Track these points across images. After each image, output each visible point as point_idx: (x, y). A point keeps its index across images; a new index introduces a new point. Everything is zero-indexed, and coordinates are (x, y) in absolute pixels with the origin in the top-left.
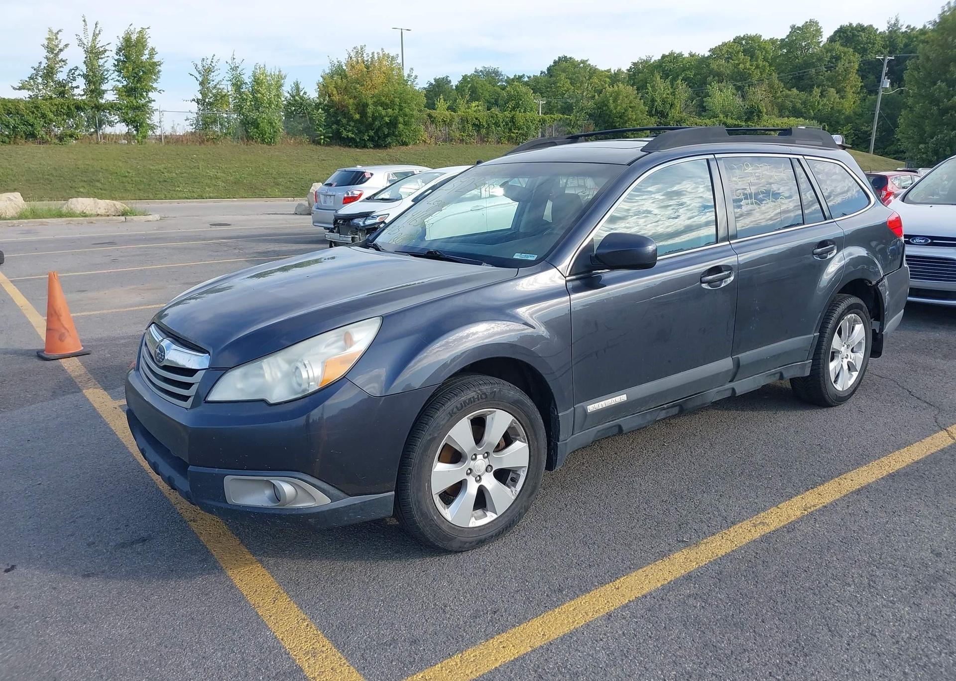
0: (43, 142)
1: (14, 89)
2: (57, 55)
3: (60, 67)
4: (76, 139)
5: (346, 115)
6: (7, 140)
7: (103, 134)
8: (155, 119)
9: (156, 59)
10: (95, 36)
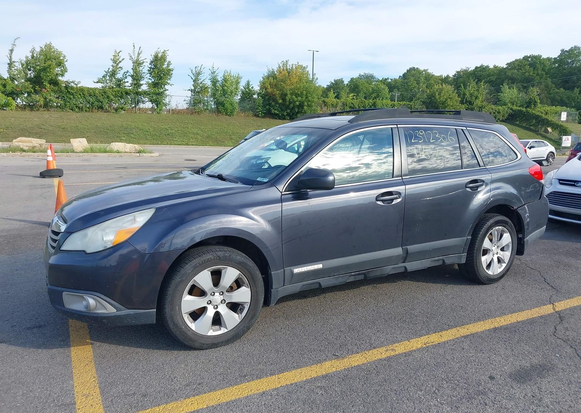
0: (107, 111)
1: (95, 82)
2: (118, 64)
3: (119, 71)
4: (124, 110)
5: (275, 100)
6: (88, 109)
7: (139, 107)
8: (167, 100)
9: (171, 67)
10: (139, 54)
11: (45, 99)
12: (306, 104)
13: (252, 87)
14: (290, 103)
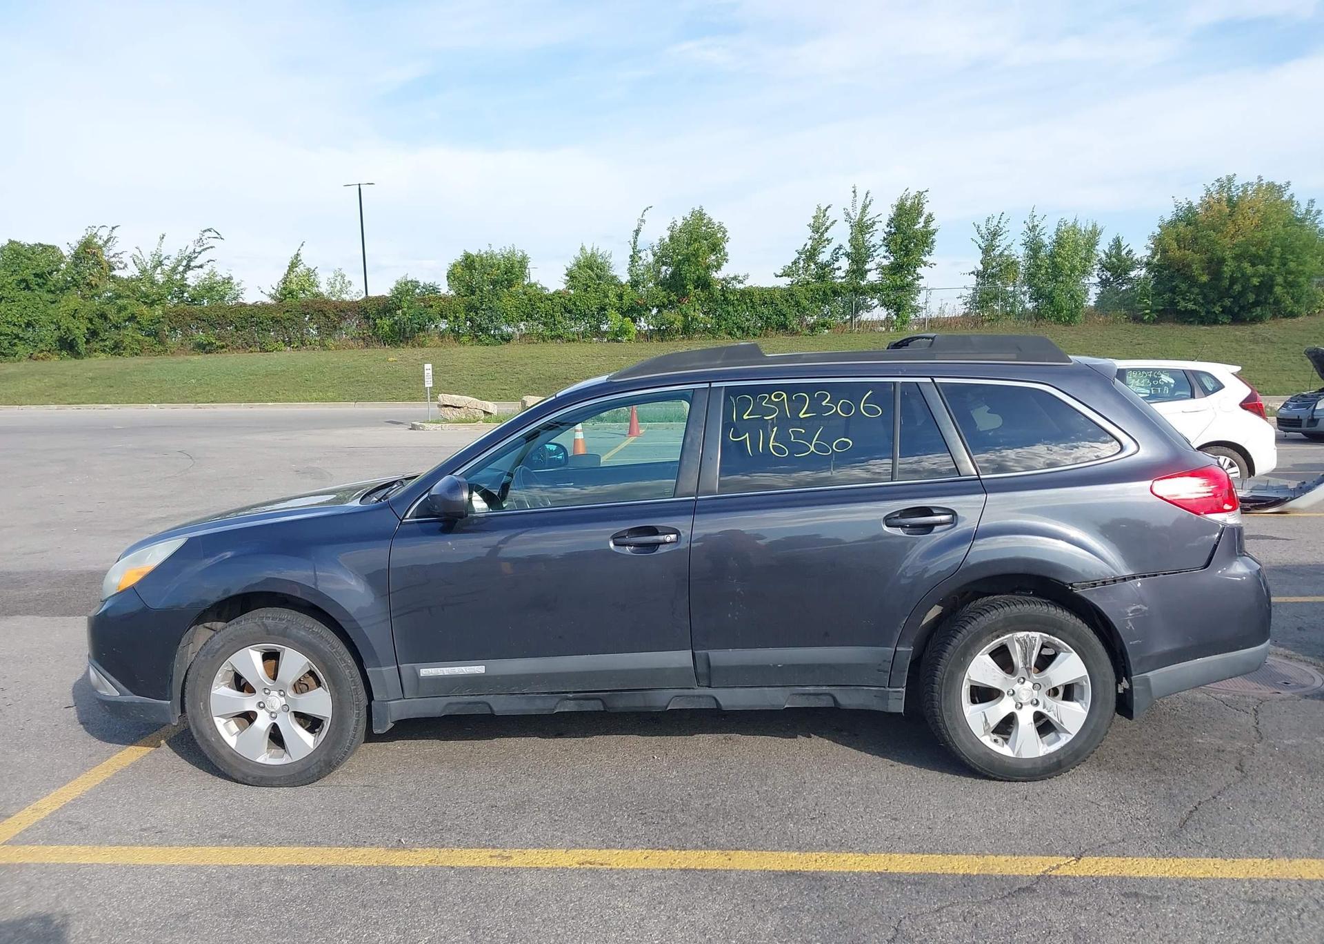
0: (794, 333)
1: (777, 276)
2: (822, 234)
3: (823, 247)
4: (828, 328)
5: (1191, 280)
6: (758, 332)
7: (859, 321)
8: (920, 300)
9: (933, 226)
10: (865, 208)
11: (686, 316)
12: (1279, 279)
13: (1130, 252)
14: (1233, 281)
